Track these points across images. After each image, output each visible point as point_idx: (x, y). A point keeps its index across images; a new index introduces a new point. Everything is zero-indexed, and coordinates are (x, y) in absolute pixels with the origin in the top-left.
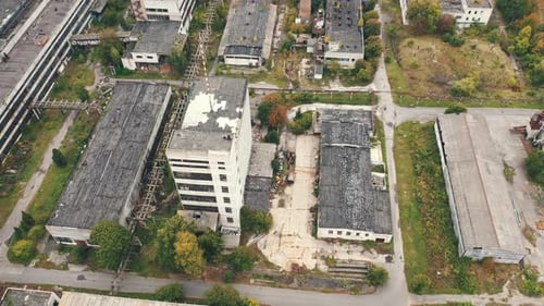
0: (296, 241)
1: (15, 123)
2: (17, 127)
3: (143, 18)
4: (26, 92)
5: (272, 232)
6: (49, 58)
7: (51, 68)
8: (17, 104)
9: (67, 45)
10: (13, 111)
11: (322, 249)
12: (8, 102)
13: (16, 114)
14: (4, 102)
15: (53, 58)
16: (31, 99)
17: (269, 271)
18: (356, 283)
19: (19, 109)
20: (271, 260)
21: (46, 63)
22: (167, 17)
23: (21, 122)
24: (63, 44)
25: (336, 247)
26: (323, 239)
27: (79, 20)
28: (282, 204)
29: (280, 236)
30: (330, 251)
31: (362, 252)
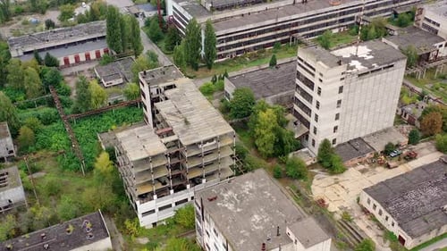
0: (342, 192)
1: (274, 37)
2: (274, 40)
3: (419, 24)
4: (296, 24)
5: (335, 177)
6: (331, 17)
7: (327, 24)
8: (284, 27)
9: (352, 19)
10: (278, 29)
11: (352, 209)
12: (279, 20)
13: (279, 32)
14: (277, 18)
15: (334, 19)
16: (296, 31)
17: (303, 190)
18: (347, 242)
19: (284, 31)
20: (312, 187)
21: (326, 18)
22: (436, 32)
23: (279, 39)
24: (350, 16)
25: (364, 217)
26: (362, 206)
27: (377, 9)
28: (363, 171)
29: (337, 183)
30: (356, 215)
31: (378, 236)
